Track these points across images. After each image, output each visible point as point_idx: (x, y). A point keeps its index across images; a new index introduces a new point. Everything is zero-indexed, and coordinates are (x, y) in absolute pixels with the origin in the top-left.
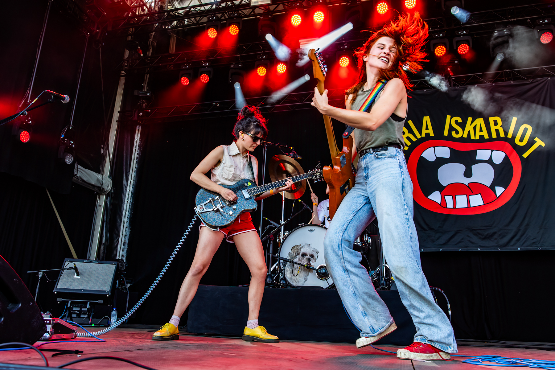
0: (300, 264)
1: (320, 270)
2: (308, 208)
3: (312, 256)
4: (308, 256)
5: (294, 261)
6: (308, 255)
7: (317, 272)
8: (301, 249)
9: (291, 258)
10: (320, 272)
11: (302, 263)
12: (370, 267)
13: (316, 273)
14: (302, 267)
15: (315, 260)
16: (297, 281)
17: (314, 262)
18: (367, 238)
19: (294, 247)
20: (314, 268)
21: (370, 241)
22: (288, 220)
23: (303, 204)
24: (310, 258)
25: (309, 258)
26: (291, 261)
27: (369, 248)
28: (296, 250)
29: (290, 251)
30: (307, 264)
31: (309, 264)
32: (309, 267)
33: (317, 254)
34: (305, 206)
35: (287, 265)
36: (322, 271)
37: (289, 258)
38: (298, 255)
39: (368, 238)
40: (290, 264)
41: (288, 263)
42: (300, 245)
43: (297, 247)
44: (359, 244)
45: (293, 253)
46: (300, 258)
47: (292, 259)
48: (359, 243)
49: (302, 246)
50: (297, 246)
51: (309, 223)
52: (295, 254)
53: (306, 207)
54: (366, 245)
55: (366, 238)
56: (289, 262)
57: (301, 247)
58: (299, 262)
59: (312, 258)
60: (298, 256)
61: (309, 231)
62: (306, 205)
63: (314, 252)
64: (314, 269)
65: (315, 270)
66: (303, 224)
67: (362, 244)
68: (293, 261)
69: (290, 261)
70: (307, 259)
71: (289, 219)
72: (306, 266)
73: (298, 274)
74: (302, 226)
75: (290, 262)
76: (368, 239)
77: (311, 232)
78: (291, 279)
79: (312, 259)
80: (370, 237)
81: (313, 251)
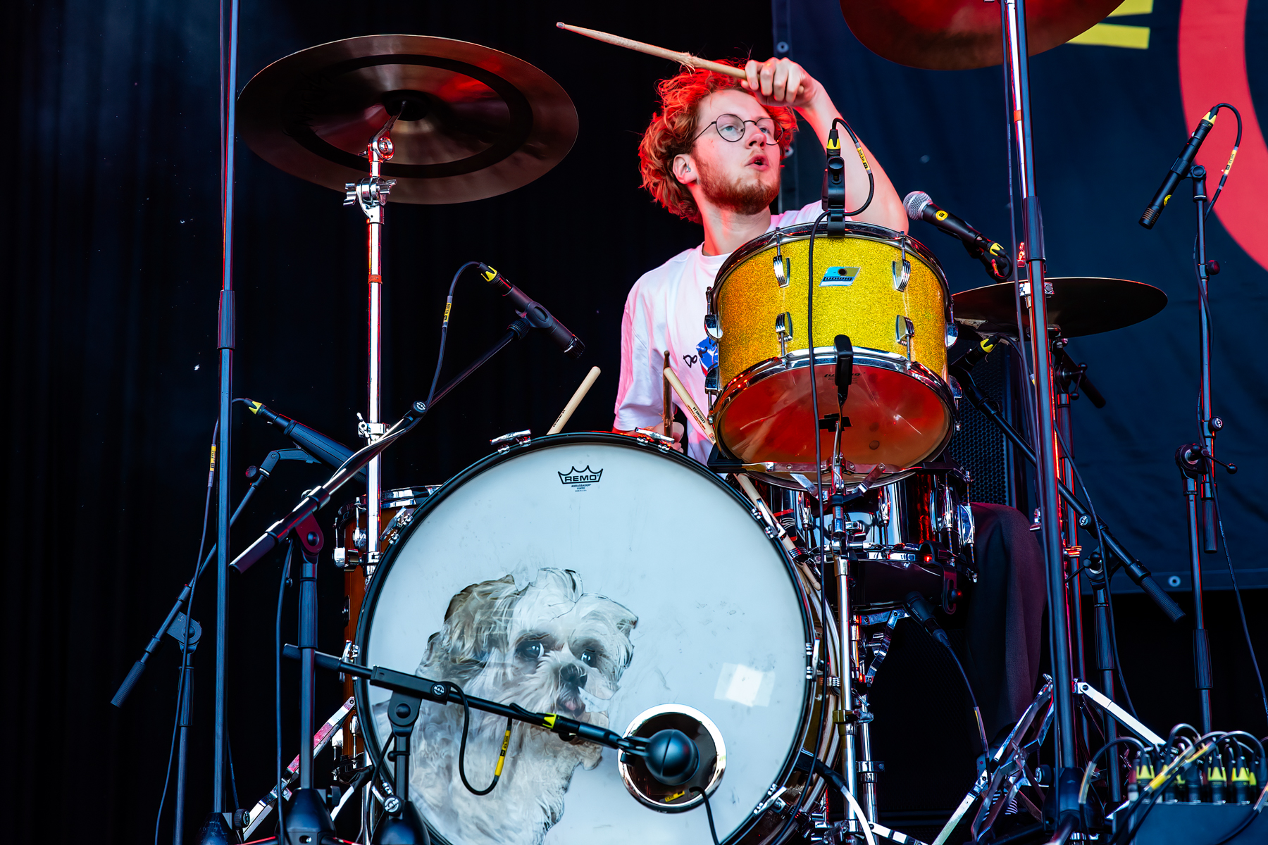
0: (514, 713)
1: (649, 747)
2: (550, 321)
3: (592, 652)
4: (566, 650)
5: (465, 690)
6: (560, 648)
7: (628, 760)
8: (516, 609)
9: (447, 673)
10: (652, 759)
11: (522, 705)
12: (977, 712)
13: (623, 769)
14: (527, 725)
15: (614, 677)
16: (492, 827)
17: (609, 693)
18: (948, 516)
19: (467, 591)
20: (608, 733)
21: (967, 534)
22: (416, 414)
23: (512, 298)
24: (580, 664)
25: (572, 666)
26: (448, 691)
27: (964, 583)
28: (478, 617)
29: (438, 625)
30: (560, 704)
31: (571, 705)
32: (576, 731)
33: (621, 635)
34: (522, 308)
35: (418, 723)
36: (661, 751)
37: (433, 673)
38: (495, 651)
39: (955, 513)
40: (442, 714)
41: (426, 705)
42: (509, 580)
43: (485, 594)
44: (896, 556)
45: (461, 637)
46: (509, 671)
47: (454, 680)
48: (898, 549)
49: (520, 584)
50: (487, 590)
51: (555, 430)
52: (469, 644)
53: (531, 316)
54: (941, 563)
55: (940, 512)
56: (431, 697)
57: (511, 589)
58: (504, 699)
59: (592, 663)
60: (494, 657)
61: (567, 479)
62: (531, 304)
63: (600, 625)
64: (608, 739)
65: (615, 745)
66: (522, 438)
67: (920, 556)
68: (460, 692)
69: (439, 690)
70: (555, 671)
71: (420, 407)
72: (552, 720)
73: (496, 779)
74: (517, 452)
75: (442, 699)
76: (955, 522)
77: (582, 488)
78: (450, 814)
79: (591, 673)
80: (968, 509)
81: (595, 615)
